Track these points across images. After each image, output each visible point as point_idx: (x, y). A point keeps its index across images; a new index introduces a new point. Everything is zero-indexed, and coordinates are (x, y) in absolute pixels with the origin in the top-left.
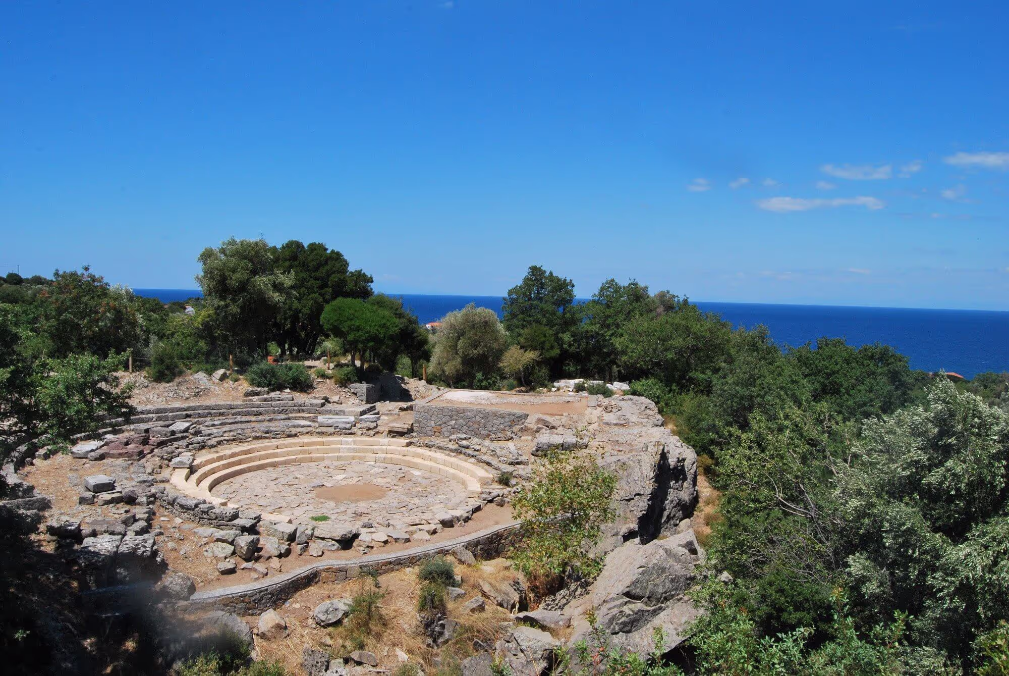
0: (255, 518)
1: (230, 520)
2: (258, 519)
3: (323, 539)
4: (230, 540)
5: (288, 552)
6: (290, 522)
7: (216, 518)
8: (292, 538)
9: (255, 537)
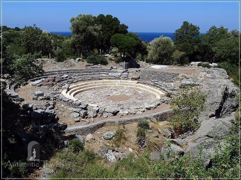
0: (86, 105)
1: (78, 106)
2: (87, 105)
3: (107, 112)
4: (78, 112)
5: (96, 116)
6: (98, 107)
7: (74, 105)
8: (98, 111)
9: (86, 111)
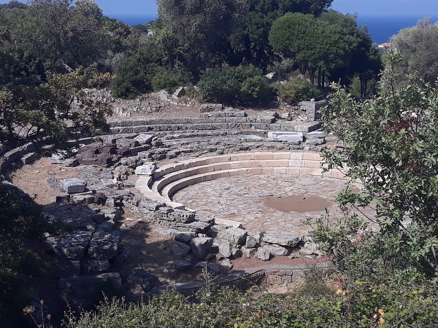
0: (209, 222)
1: (187, 222)
2: (212, 222)
3: (271, 244)
4: (187, 240)
5: (239, 254)
6: (241, 227)
7: (175, 220)
8: (242, 241)
9: (209, 239)
